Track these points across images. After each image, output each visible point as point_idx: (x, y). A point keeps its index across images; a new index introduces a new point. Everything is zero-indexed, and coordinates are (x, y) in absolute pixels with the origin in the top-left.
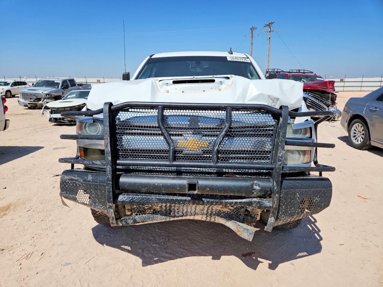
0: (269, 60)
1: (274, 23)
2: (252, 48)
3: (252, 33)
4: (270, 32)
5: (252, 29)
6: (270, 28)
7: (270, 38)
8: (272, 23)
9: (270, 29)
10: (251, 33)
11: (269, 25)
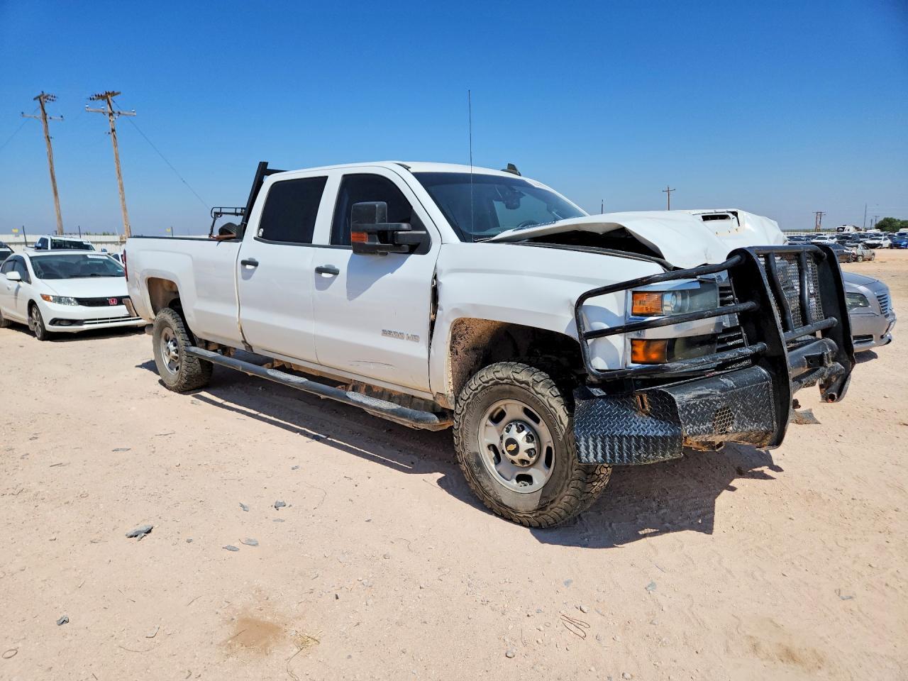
0: (121, 185)
1: (118, 93)
2: (50, 148)
3: (43, 110)
4: (111, 114)
5: (42, 99)
6: (109, 103)
7: (113, 130)
8: (113, 94)
9: (110, 105)
10: (41, 111)
11: (105, 97)
